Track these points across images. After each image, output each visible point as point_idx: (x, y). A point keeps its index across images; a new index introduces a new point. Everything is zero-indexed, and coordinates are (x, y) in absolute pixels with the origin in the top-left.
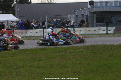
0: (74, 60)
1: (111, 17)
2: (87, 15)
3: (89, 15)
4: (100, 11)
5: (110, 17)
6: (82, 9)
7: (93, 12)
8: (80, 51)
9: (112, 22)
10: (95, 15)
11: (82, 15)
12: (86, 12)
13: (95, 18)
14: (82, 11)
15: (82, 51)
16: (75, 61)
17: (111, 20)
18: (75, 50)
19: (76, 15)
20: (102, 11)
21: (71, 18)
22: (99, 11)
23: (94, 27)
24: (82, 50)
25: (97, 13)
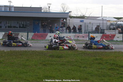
9: (1, 27)
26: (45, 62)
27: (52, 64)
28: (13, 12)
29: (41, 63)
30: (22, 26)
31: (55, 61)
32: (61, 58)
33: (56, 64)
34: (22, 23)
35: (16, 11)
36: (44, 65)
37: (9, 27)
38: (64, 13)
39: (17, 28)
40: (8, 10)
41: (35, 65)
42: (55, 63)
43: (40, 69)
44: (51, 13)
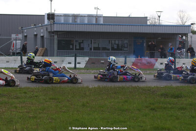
0: (25, 110)
1: (81, 42)
2: (43, 37)
3: (45, 36)
4: (65, 30)
5: (79, 41)
6: (35, 25)
7: (52, 31)
8: (34, 95)
9: (83, 49)
10: (56, 37)
11: (35, 35)
12: (42, 30)
13: (56, 42)
14: (35, 29)
15: (36, 96)
16: (27, 112)
17: (82, 46)
18: (25, 93)
19: (25, 35)
20: (67, 30)
21: (16, 40)
22: (63, 30)
23: (53, 56)
24: (36, 94)
25: (59, 33)
26: (153, 104)
27: (164, 108)
28: (102, 25)
29: (147, 107)
30: (115, 47)
31: (170, 104)
32: (179, 99)
33: (171, 108)
34: (117, 42)
35: (106, 24)
36: (152, 109)
37: (95, 49)
38: (183, 26)
39: (109, 50)
40: (94, 22)
41: (139, 110)
42: (170, 106)
43: (146, 116)
44: (163, 26)
